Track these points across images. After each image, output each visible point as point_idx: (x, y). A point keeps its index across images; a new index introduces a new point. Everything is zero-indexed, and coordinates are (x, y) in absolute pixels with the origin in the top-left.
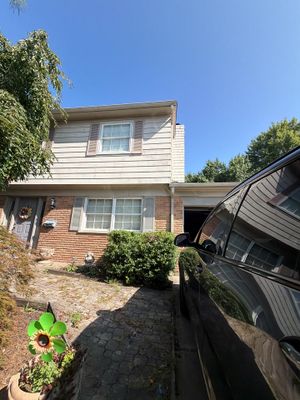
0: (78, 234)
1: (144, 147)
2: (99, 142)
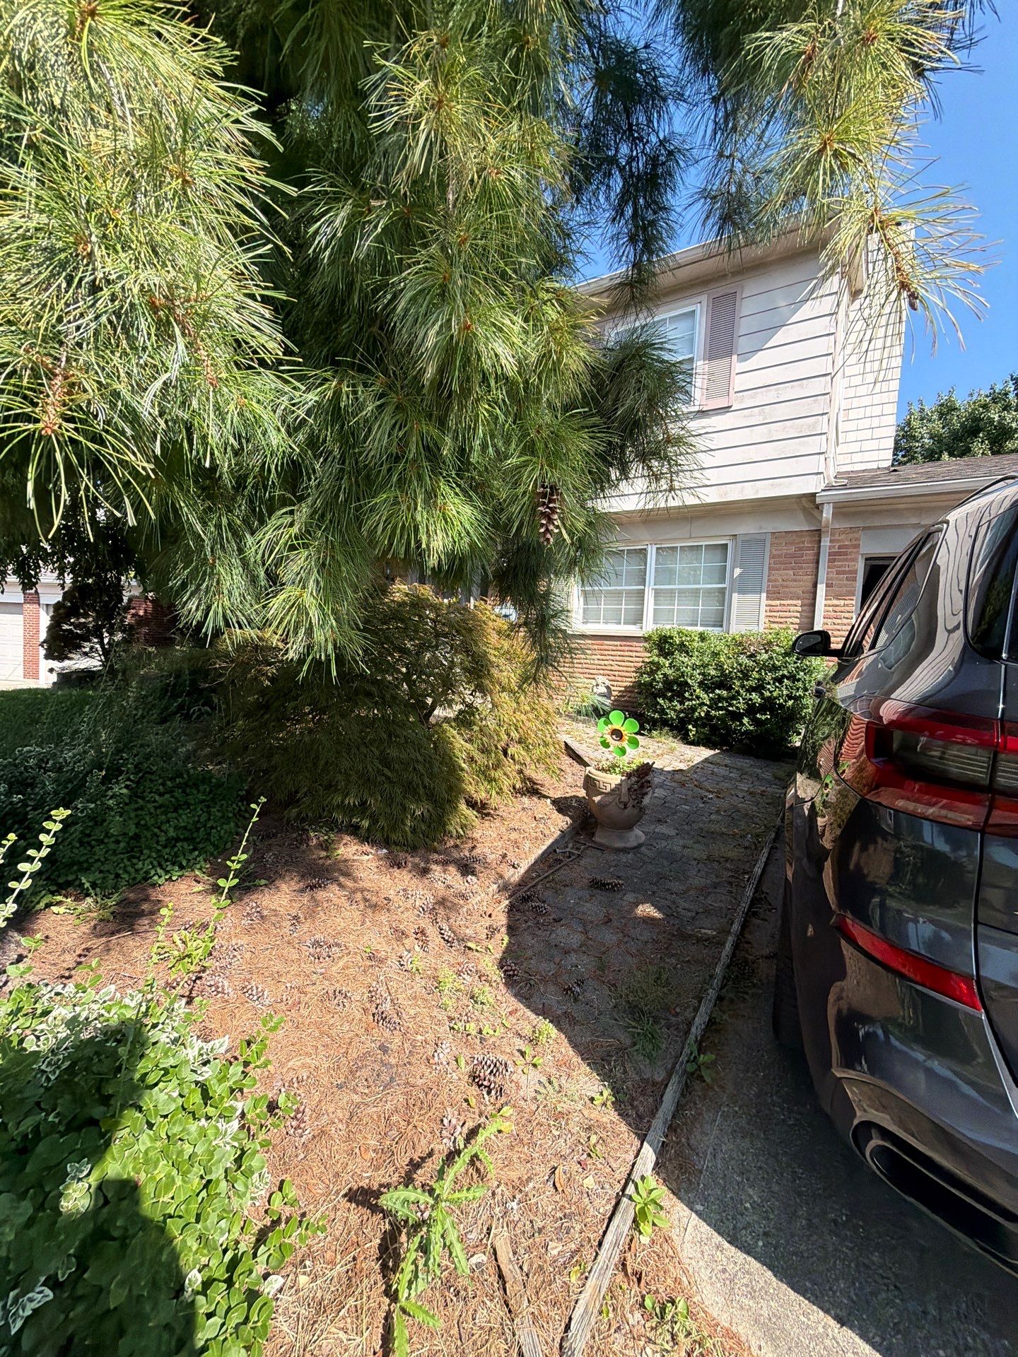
1: (739, 383)
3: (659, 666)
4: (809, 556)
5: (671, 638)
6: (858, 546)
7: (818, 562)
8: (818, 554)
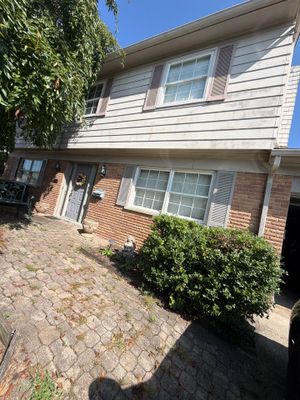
0: (124, 210)
1: (229, 88)
2: (162, 90)
3: (157, 243)
4: (259, 188)
5: (169, 224)
6: (290, 187)
7: (264, 192)
8: (265, 188)
